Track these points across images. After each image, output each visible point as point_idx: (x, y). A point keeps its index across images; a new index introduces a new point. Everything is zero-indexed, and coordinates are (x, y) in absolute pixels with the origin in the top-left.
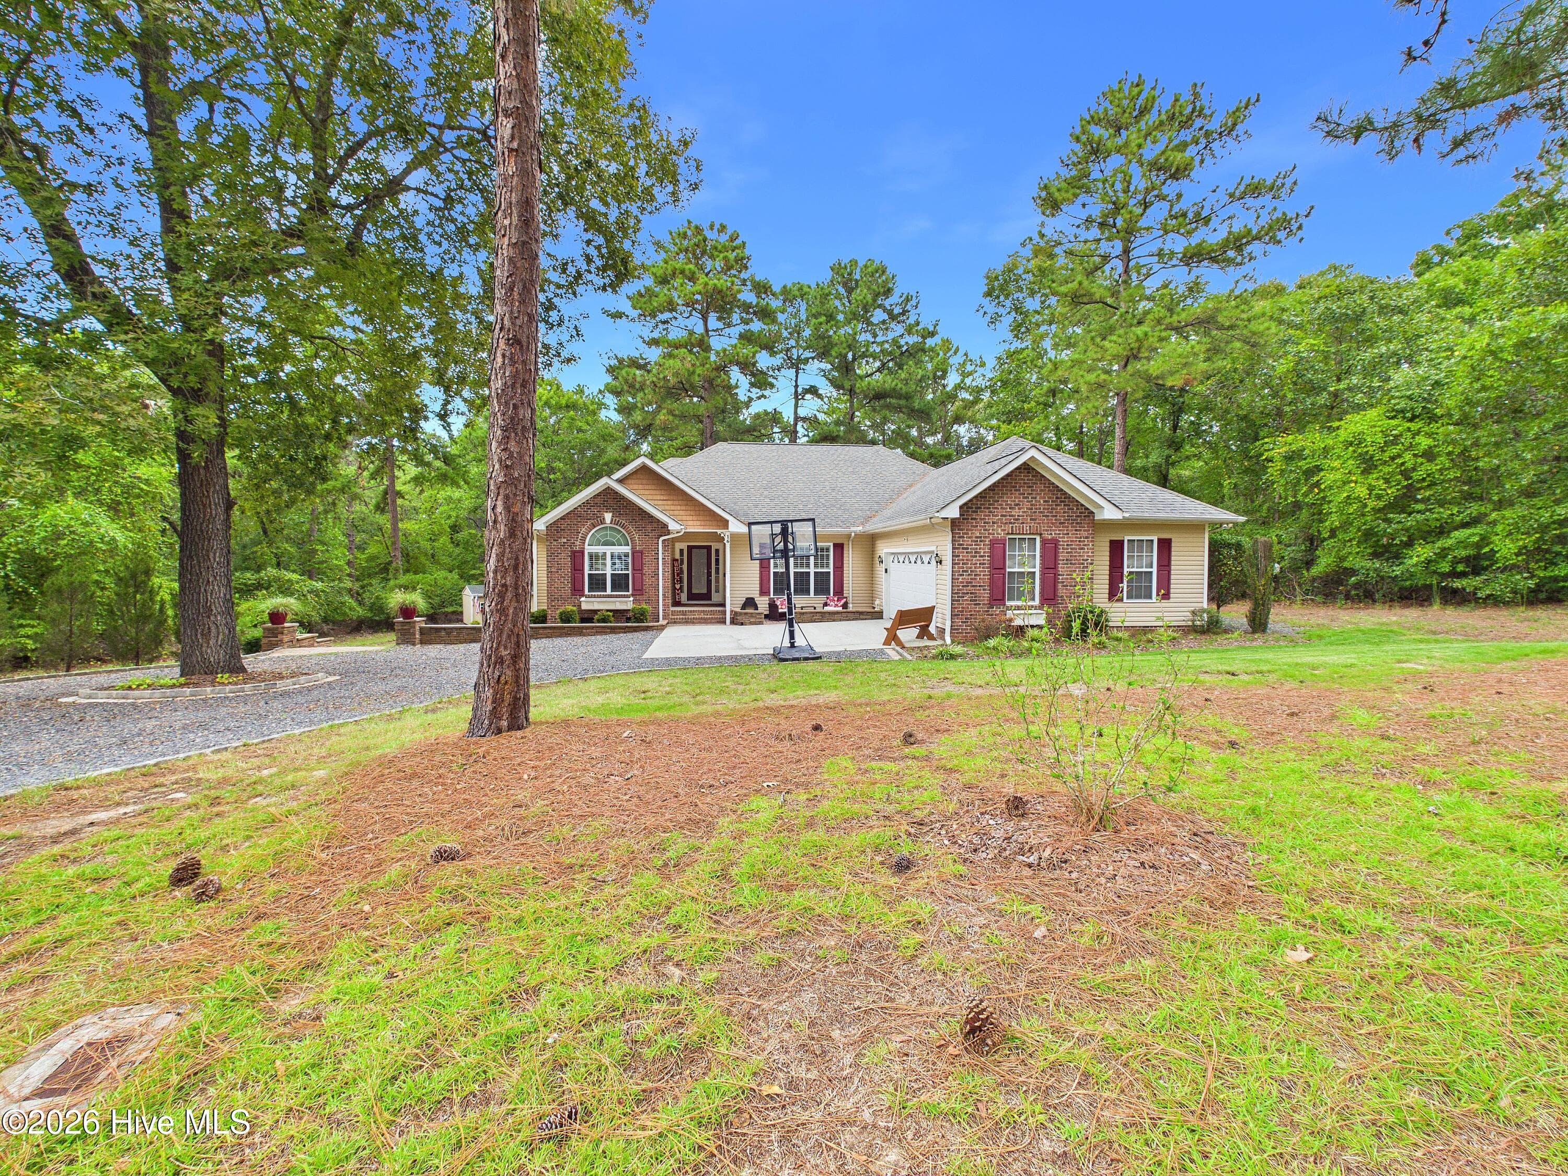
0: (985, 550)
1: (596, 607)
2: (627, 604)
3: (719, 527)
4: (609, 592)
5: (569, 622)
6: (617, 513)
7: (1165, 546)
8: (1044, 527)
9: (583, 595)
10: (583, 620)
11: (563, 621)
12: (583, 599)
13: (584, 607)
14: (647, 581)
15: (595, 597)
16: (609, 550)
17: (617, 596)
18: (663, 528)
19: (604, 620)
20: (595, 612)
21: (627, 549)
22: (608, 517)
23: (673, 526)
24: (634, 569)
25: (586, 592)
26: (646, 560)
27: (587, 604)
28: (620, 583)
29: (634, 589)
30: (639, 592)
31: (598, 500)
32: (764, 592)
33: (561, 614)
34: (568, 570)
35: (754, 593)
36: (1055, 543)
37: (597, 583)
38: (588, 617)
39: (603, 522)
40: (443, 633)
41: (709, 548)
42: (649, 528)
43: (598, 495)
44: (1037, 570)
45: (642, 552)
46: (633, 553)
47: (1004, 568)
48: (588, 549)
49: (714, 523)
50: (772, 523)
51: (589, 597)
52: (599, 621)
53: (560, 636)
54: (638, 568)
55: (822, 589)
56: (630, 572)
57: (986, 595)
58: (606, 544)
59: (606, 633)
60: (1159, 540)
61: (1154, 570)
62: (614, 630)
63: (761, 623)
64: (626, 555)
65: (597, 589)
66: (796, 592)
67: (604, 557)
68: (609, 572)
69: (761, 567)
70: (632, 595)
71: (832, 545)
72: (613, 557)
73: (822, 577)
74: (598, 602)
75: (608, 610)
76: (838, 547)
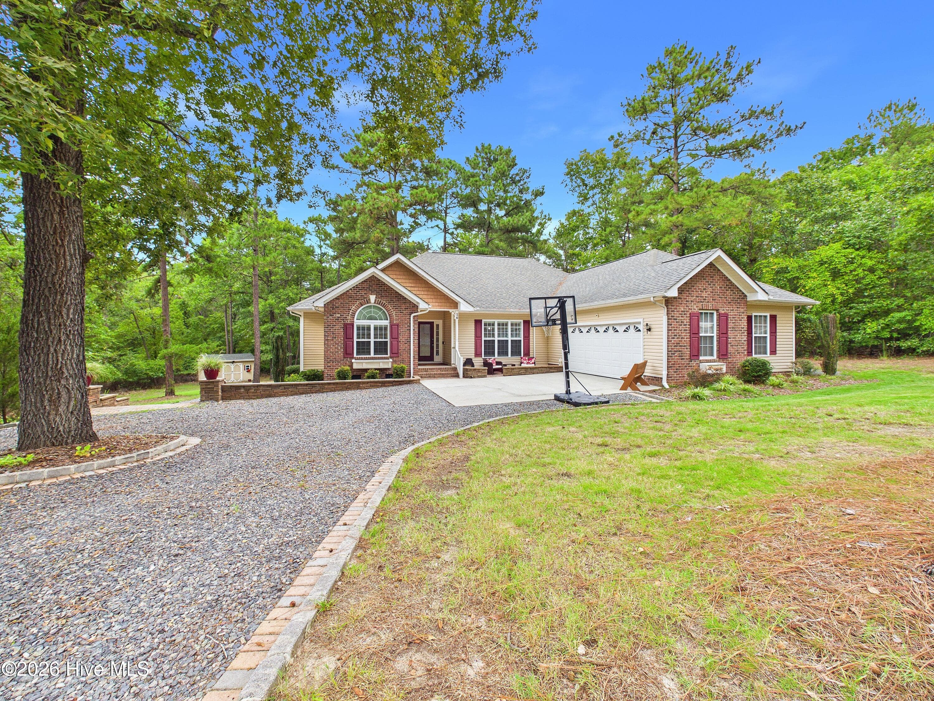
0: (687, 321)
1: (365, 366)
2: (387, 364)
3: (451, 307)
4: (372, 355)
5: (345, 378)
6: (379, 295)
7: (773, 318)
8: (719, 306)
9: (353, 358)
10: (354, 377)
11: (340, 377)
12: (353, 361)
13: (355, 366)
14: (402, 346)
15: (362, 359)
16: (372, 324)
17: (379, 358)
18: (415, 307)
19: (373, 377)
20: (366, 370)
21: (386, 323)
22: (373, 298)
23: (422, 305)
24: (392, 337)
25: (355, 356)
26: (402, 330)
27: (357, 365)
28: (381, 348)
29: (392, 353)
30: (395, 354)
31: (366, 285)
32: (477, 354)
33: (339, 372)
34: (341, 339)
35: (472, 355)
36: (726, 316)
37: (363, 348)
38: (359, 374)
39: (368, 301)
40: (242, 390)
41: (432, 324)
42: (403, 307)
43: (365, 281)
44: (715, 335)
45: (398, 325)
46: (391, 326)
47: (698, 333)
48: (357, 323)
49: (448, 304)
50: (545, 298)
51: (357, 359)
52: (368, 377)
53: (342, 390)
54: (395, 337)
55: (516, 352)
56: (388, 340)
57: (687, 352)
58: (371, 318)
59: (378, 387)
60: (770, 315)
61: (768, 335)
62: (384, 384)
63: (484, 376)
64: (386, 328)
65: (364, 353)
66: (499, 354)
67: (369, 328)
68: (372, 340)
69: (476, 336)
70: (391, 357)
71: (522, 321)
72: (376, 328)
73: (516, 344)
74: (366, 363)
75: (376, 369)
76: (526, 323)
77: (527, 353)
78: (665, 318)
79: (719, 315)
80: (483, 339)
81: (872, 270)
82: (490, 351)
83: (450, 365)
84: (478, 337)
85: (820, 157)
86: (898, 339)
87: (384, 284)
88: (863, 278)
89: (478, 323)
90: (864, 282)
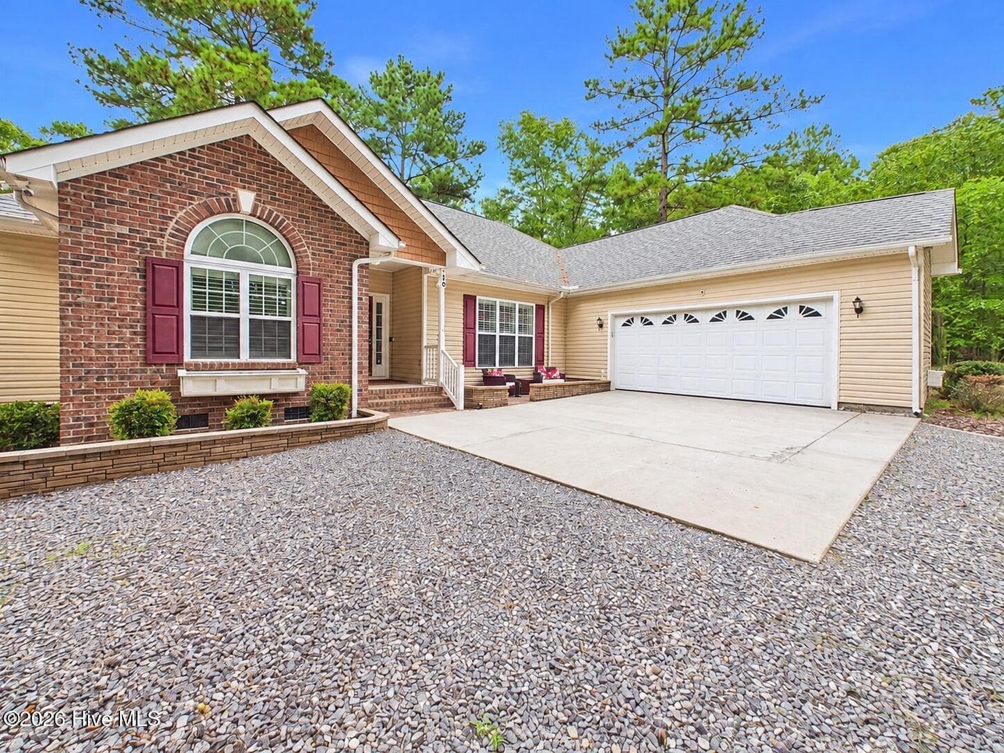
1: (223, 389)
2: (294, 382)
3: (430, 260)
4: (245, 356)
5: (153, 433)
6: (267, 195)
9: (180, 364)
10: (185, 422)
11: (130, 430)
12: (182, 373)
13: (190, 388)
14: (329, 338)
15: (212, 367)
16: (245, 271)
17: (266, 367)
18: (362, 245)
19: (255, 419)
20: (228, 400)
21: (287, 273)
22: (247, 199)
23: (386, 240)
24: (302, 313)
25: (187, 358)
26: (328, 297)
27: (195, 385)
28: (270, 339)
29: (302, 350)
30: (310, 356)
31: (220, 156)
32: (467, 362)
33: (127, 410)
34: (133, 307)
37: (216, 337)
38: (200, 411)
39: (233, 206)
42: (332, 237)
43: (224, 145)
45: (317, 282)
46: (301, 286)
48: (192, 262)
49: (428, 255)
51: (197, 368)
52: (237, 423)
54: (311, 312)
56: (292, 318)
58: (237, 254)
62: (293, 441)
64: (285, 288)
65: (215, 351)
66: (502, 362)
67: (234, 282)
68: (244, 316)
69: (466, 327)
70: (301, 364)
71: (534, 305)
72: (255, 286)
73: (526, 343)
74: (227, 379)
75: (262, 396)
76: (541, 309)
77: (540, 362)
80: (478, 332)
82: (488, 358)
83: (419, 382)
84: (468, 328)
87: (281, 168)
89: (469, 300)
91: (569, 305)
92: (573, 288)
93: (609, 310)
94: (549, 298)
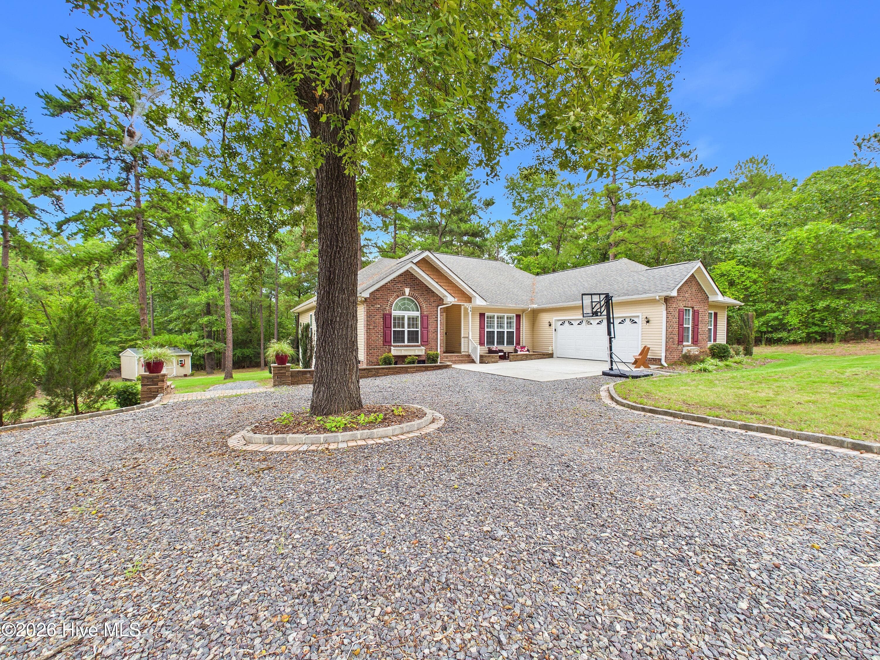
0: (677, 315)
1: (403, 353)
2: (420, 351)
3: (466, 302)
4: (406, 343)
5: (390, 364)
6: (412, 288)
7: (716, 315)
8: (694, 304)
9: (391, 345)
10: (397, 363)
11: (386, 363)
12: (392, 348)
14: (431, 335)
15: (399, 346)
16: (406, 314)
17: (414, 346)
18: (440, 300)
19: (413, 363)
20: (406, 356)
21: (418, 314)
22: (407, 291)
23: (449, 299)
24: (422, 327)
25: (393, 343)
26: (431, 321)
27: (395, 352)
28: (413, 337)
29: (422, 341)
30: (425, 343)
31: (401, 279)
32: (482, 343)
33: (383, 359)
34: (381, 328)
36: (698, 312)
37: (399, 337)
38: (401, 359)
39: (404, 294)
42: (432, 300)
43: (402, 274)
44: (691, 326)
45: (427, 316)
46: (422, 317)
47: (682, 325)
48: (394, 313)
49: (464, 300)
50: (591, 294)
51: (395, 346)
52: (409, 363)
54: (425, 327)
55: (510, 342)
56: (419, 329)
57: (676, 338)
58: (405, 309)
59: (423, 371)
60: (714, 313)
61: (713, 328)
63: (497, 362)
64: (417, 317)
65: (398, 341)
66: (498, 344)
67: (403, 318)
68: (406, 329)
69: (480, 328)
70: (422, 345)
71: (515, 315)
72: (409, 319)
73: (510, 334)
74: (404, 350)
75: (414, 355)
76: (518, 317)
77: (518, 343)
78: (665, 312)
79: (694, 312)
80: (486, 330)
81: (755, 282)
82: (491, 342)
83: (460, 352)
84: (482, 328)
85: (699, 193)
86: (771, 332)
87: (417, 278)
88: (750, 287)
89: (482, 315)
90: (750, 290)
91: (535, 314)
92: (535, 306)
93: (553, 318)
94: (523, 311)
